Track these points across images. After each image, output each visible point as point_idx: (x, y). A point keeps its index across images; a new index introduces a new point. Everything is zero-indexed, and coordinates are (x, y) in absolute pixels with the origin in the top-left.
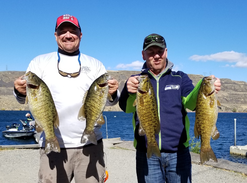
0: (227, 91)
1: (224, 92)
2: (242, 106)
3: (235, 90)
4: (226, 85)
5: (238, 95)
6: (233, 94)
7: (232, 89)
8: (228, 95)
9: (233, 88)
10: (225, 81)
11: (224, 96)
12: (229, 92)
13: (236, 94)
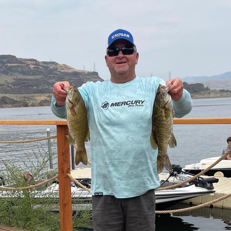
0: (12, 74)
1: (7, 76)
2: (35, 98)
3: (24, 73)
4: (9, 65)
5: (28, 80)
6: (21, 79)
7: (18, 72)
8: (14, 81)
9: (20, 69)
10: (7, 59)
11: (8, 83)
12: (14, 75)
13: (25, 79)
